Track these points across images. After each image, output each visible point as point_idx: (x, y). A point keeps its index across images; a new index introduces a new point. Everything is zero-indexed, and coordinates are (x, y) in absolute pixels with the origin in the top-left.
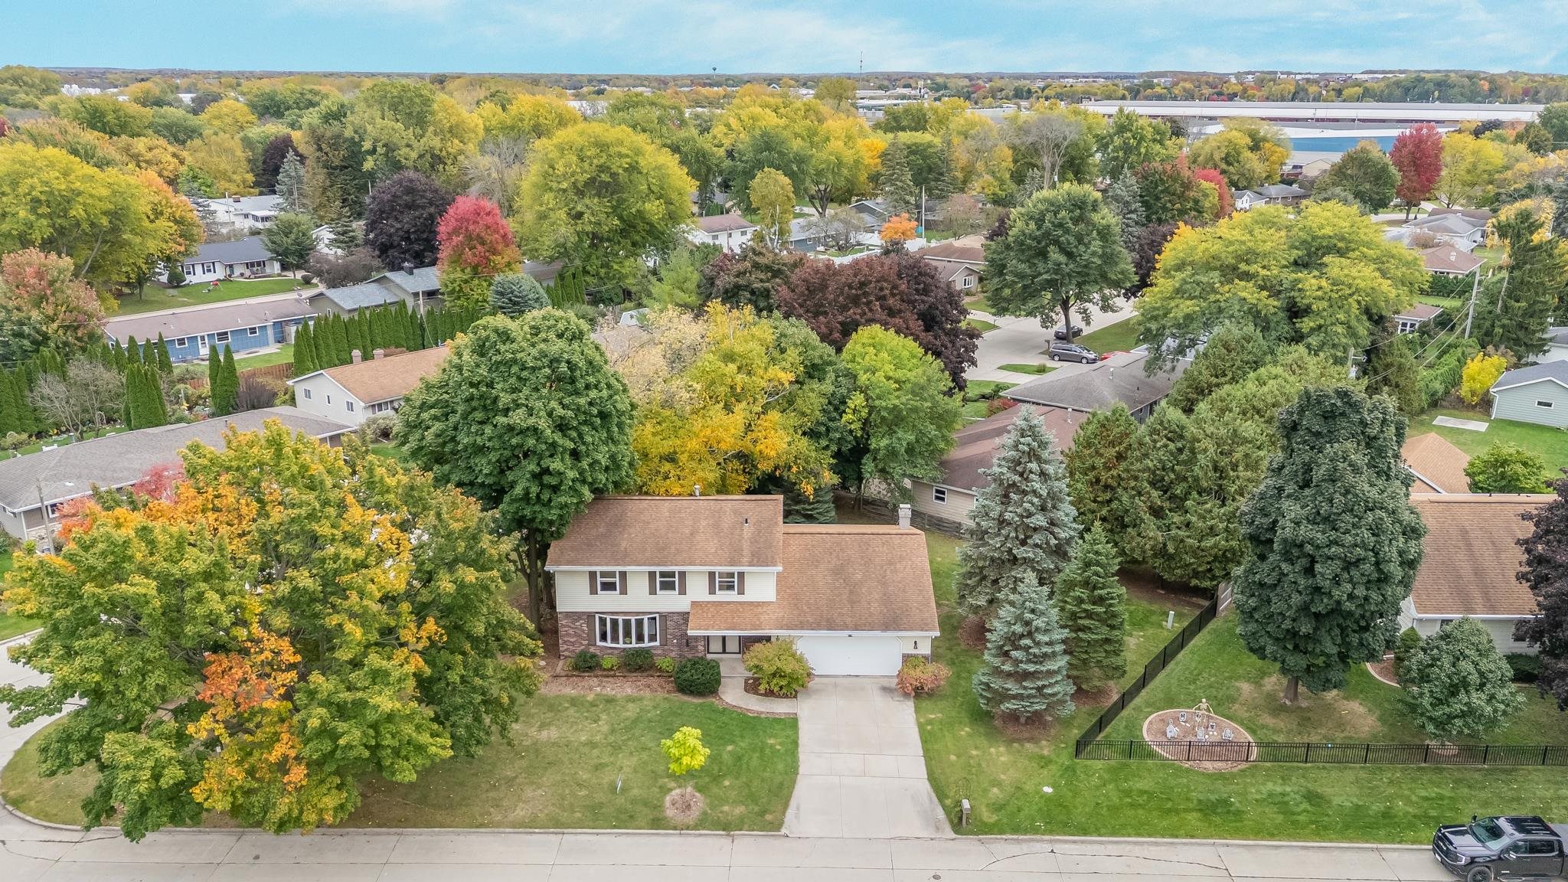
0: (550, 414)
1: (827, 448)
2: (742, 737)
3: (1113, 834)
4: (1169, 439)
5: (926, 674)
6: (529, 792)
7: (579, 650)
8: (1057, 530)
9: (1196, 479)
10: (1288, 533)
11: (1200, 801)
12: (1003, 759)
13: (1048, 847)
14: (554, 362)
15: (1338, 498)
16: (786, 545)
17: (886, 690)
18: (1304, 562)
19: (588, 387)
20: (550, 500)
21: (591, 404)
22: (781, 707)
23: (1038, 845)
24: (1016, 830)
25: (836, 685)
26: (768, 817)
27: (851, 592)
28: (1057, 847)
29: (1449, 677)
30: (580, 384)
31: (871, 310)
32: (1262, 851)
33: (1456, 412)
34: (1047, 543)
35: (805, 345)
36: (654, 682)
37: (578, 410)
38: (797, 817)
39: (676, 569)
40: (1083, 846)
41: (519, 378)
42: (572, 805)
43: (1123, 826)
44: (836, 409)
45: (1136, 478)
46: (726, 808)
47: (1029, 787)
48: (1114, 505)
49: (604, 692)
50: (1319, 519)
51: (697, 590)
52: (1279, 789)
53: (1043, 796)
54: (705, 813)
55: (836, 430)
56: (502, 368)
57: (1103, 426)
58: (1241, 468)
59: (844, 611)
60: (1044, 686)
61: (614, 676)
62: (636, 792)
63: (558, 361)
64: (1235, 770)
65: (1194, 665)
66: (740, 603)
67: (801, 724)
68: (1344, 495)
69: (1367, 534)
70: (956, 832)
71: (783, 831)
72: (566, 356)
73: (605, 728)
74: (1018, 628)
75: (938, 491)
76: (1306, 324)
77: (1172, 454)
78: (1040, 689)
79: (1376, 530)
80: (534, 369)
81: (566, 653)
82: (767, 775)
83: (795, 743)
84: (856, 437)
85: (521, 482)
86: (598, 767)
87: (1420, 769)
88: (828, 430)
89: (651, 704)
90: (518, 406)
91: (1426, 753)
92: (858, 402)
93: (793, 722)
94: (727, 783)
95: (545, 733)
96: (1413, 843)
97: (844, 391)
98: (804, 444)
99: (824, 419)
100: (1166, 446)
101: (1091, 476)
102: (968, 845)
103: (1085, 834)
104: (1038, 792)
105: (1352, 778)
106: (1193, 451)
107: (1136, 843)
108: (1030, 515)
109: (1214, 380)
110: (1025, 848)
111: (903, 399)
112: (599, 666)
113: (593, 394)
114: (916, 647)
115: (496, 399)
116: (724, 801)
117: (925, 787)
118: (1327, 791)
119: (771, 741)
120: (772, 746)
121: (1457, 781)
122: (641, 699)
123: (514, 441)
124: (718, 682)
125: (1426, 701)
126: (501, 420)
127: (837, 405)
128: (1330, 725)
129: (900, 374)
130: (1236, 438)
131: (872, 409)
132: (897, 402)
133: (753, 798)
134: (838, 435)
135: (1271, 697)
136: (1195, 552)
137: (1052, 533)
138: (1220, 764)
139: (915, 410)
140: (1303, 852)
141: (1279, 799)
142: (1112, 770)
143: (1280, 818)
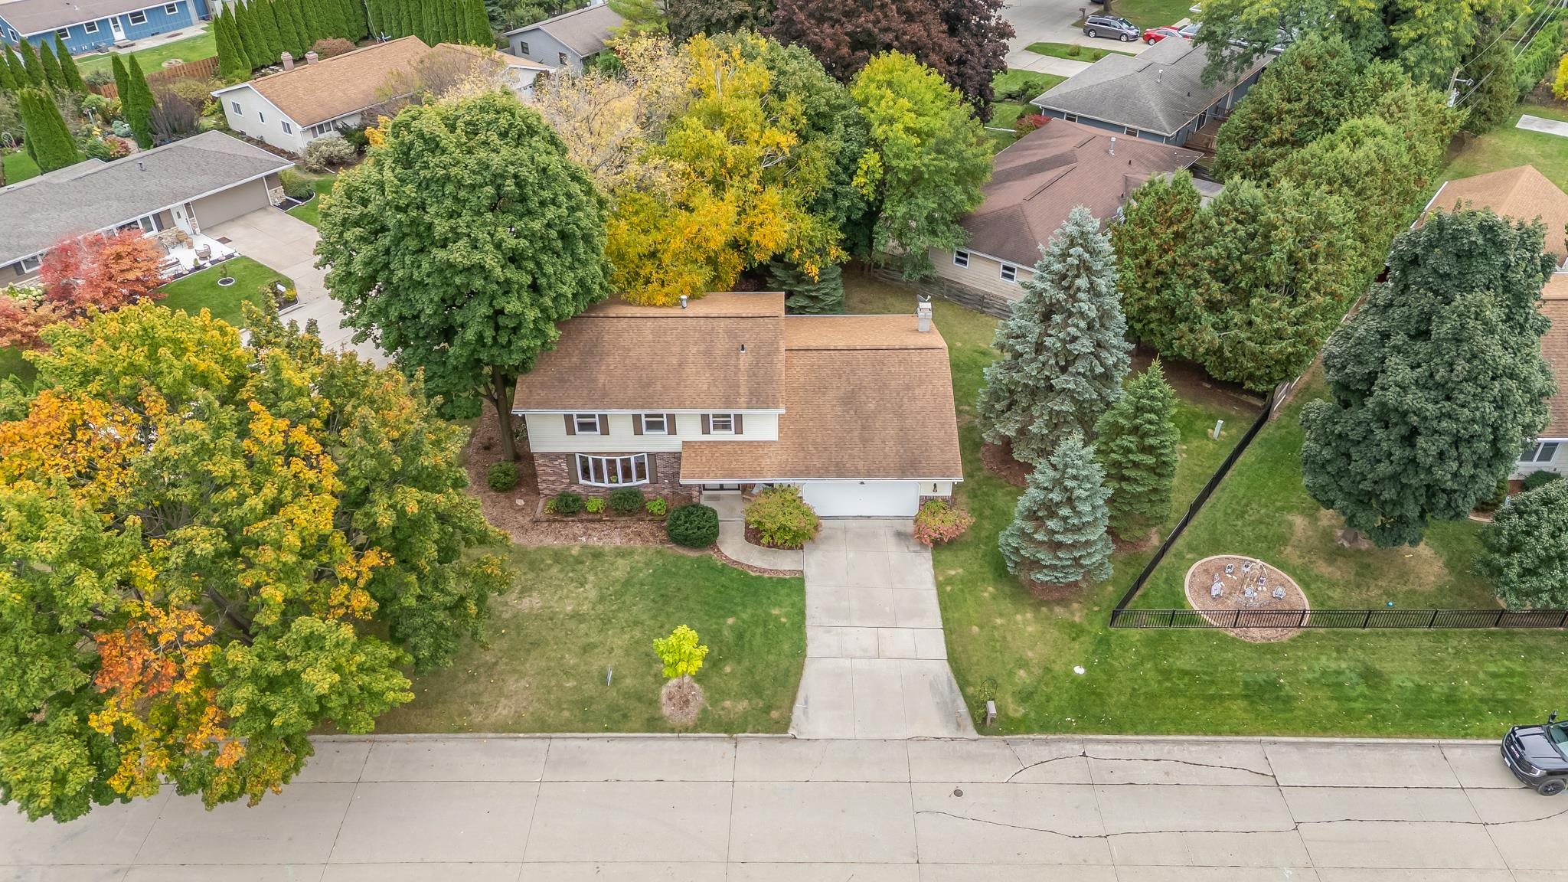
0: (498, 246)
1: (833, 219)
2: (744, 606)
3: (1152, 731)
4: (1239, 222)
5: (947, 523)
6: (512, 684)
7: (560, 488)
8: (1104, 354)
9: (1267, 274)
10: (1391, 397)
11: (1246, 684)
12: (1029, 629)
13: (1078, 749)
14: (497, 180)
15: (1461, 366)
16: (789, 365)
17: (900, 535)
18: (1404, 430)
19: (543, 204)
20: (510, 342)
21: (549, 226)
22: (784, 562)
23: (1068, 746)
24: (1045, 728)
25: (845, 531)
26: (775, 714)
27: (863, 427)
28: (1090, 749)
29: (1545, 549)
30: (533, 204)
31: (886, 16)
32: (1312, 750)
33: (1543, 109)
34: (1092, 370)
35: (808, 88)
36: (644, 527)
37: (532, 237)
38: (805, 712)
39: (665, 412)
40: (1118, 747)
41: (456, 199)
42: (559, 702)
43: (1163, 720)
44: (846, 169)
45: (1195, 265)
46: (728, 704)
47: (1058, 668)
48: (1166, 294)
49: (591, 543)
50: (1431, 383)
51: (689, 430)
52: (1333, 666)
53: (1074, 679)
54: (705, 710)
55: (846, 196)
56: (434, 187)
57: (1160, 199)
58: (1321, 260)
59: (856, 452)
60: (1081, 557)
61: (600, 521)
62: (628, 681)
63: (503, 177)
64: (1285, 640)
65: (1242, 491)
66: (738, 443)
67: (809, 587)
68: (1469, 361)
69: (1489, 408)
70: (980, 732)
71: (791, 732)
72: (511, 169)
73: (593, 594)
74: (1056, 496)
75: (959, 254)
76: (1404, 32)
77: (1240, 240)
78: (1076, 560)
79: (1501, 403)
80: (473, 187)
81: (547, 492)
82: (771, 658)
83: (802, 613)
84: (868, 203)
85: (474, 321)
86: (587, 649)
87: (1489, 634)
88: (835, 195)
89: (642, 559)
90: (458, 237)
91: (1500, 616)
92: (871, 163)
93: (796, 585)
94: (728, 669)
95: (526, 601)
96: (1479, 737)
97: (855, 147)
98: (807, 223)
99: (829, 185)
100: (1235, 231)
101: (1142, 260)
102: (990, 745)
103: (1120, 733)
104: (1069, 674)
105: (1413, 648)
106: (1266, 236)
107: (1174, 742)
108: (1074, 339)
109: (1286, 106)
110: (1054, 750)
111: (926, 159)
112: (584, 508)
113: (551, 213)
114: (935, 490)
115: (430, 227)
116: (724, 694)
117: (943, 670)
118: (1385, 666)
119: (775, 612)
120: (777, 618)
121: (1529, 650)
122: (632, 553)
123: (458, 280)
124: (716, 535)
125: (1513, 573)
126: (440, 254)
127: (847, 165)
128: (1392, 575)
129: (921, 123)
130: (1322, 223)
131: (887, 169)
132: (918, 162)
133: (756, 689)
134: (847, 203)
135: (1327, 535)
136: (1254, 357)
137: (1098, 357)
138: (1269, 632)
139: (939, 171)
140: (1358, 751)
141: (1332, 679)
142: (1150, 642)
143: (1333, 706)
